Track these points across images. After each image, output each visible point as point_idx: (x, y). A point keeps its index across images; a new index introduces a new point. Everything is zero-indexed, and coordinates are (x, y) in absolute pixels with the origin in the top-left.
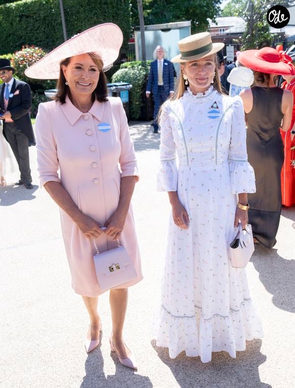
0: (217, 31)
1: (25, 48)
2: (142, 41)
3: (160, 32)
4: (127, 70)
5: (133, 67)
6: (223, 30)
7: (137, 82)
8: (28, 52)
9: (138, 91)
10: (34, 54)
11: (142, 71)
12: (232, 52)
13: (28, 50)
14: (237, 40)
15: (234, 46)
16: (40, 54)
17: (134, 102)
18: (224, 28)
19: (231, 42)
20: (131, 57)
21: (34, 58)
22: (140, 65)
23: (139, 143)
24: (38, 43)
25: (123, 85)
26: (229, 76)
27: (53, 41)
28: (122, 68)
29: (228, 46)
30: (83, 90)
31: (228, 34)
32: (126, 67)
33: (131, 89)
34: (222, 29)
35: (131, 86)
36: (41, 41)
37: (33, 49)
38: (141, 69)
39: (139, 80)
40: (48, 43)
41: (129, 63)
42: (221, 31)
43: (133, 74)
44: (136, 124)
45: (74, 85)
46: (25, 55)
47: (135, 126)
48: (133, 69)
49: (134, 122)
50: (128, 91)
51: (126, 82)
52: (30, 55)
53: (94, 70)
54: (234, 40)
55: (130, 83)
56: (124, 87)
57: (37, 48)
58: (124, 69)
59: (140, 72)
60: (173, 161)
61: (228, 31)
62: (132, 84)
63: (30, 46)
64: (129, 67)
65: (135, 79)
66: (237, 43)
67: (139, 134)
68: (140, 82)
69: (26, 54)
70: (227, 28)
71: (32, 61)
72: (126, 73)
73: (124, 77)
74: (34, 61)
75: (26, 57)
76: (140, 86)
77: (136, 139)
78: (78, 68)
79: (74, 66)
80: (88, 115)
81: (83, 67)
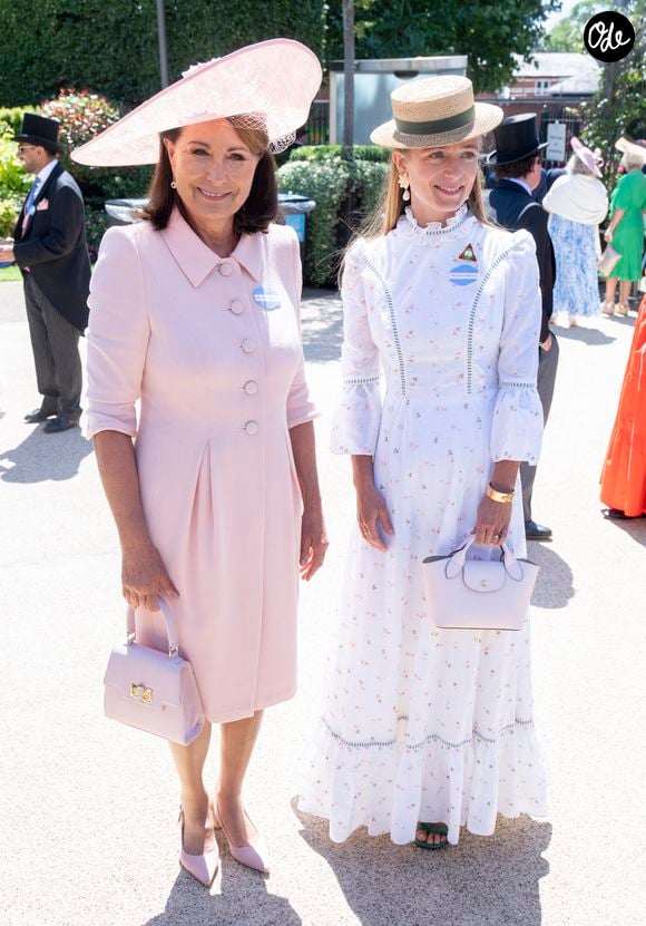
0: (531, 85)
1: (67, 94)
2: (346, 97)
3: (392, 78)
4: (305, 164)
5: (320, 159)
6: (546, 85)
7: (327, 195)
8: (72, 105)
9: (329, 217)
10: (87, 112)
11: (340, 171)
12: (560, 138)
13: (73, 99)
14: (574, 111)
15: (567, 123)
16: (101, 112)
17: (317, 245)
18: (549, 81)
19: (561, 115)
20: (317, 135)
21: (86, 121)
22: (337, 155)
23: (322, 343)
24: (99, 86)
25: (295, 201)
26: (549, 194)
27: (135, 83)
28: (294, 160)
29: (553, 122)
31: (555, 95)
32: (303, 158)
33: (311, 212)
34: (543, 81)
35: (312, 204)
36: (106, 81)
37: (86, 99)
38: (339, 166)
39: (332, 191)
40: (121, 86)
41: (313, 148)
42: (539, 85)
43: (319, 175)
44: (319, 296)
46: (65, 112)
47: (317, 301)
48: (322, 165)
49: (314, 291)
50: (303, 217)
51: (301, 193)
52: (77, 111)
53: (240, 158)
54: (568, 109)
55: (311, 196)
56: (293, 205)
57: (94, 97)
58: (298, 163)
59: (336, 173)
60: (371, 382)
61: (555, 89)
62: (315, 200)
63: (78, 89)
64: (313, 157)
65: (324, 188)
66: (576, 118)
67: (322, 320)
68: (334, 197)
69: (67, 109)
70: (556, 79)
71: (80, 126)
72: (304, 172)
73: (297, 181)
74: (84, 127)
75: (67, 117)
76: (334, 206)
77: (316, 332)
78: (196, 152)
79: (189, 147)
80: (231, 263)
81: (209, 152)
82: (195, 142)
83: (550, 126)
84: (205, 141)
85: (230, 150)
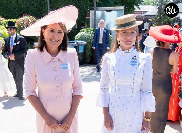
0: (140, 13)
1: (25, 16)
2: (94, 16)
3: (106, 12)
4: (84, 33)
5: (88, 32)
6: (143, 13)
7: (89, 41)
8: (26, 19)
9: (90, 46)
10: (30, 20)
11: (93, 35)
12: (147, 27)
13: (26, 17)
14: (151, 20)
15: (149, 23)
16: (33, 20)
17: (87, 53)
18: (144, 12)
19: (147, 21)
20: (87, 26)
21: (29, 22)
22: (92, 31)
23: (88, 77)
24: (33, 14)
25: (81, 42)
26: (145, 41)
27: (41, 13)
28: (81, 32)
29: (146, 23)
30: (54, 44)
31: (146, 16)
32: (83, 32)
33: (86, 45)
34: (142, 12)
35: (86, 43)
36: (34, 13)
37: (29, 17)
38: (92, 33)
39: (91, 40)
40: (38, 14)
41: (86, 29)
42: (142, 13)
43: (87, 36)
44: (87, 66)
45: (49, 41)
46: (24, 20)
47: (87, 67)
48: (88, 33)
49: (86, 65)
50: (83, 46)
51: (83, 40)
52: (27, 20)
53: (61, 33)
54: (149, 19)
55: (85, 41)
56: (81, 43)
57: (32, 16)
58: (82, 33)
59: (91, 35)
60: (107, 89)
61: (146, 14)
62: (87, 42)
63: (27, 15)
64: (86, 31)
65: (89, 39)
66: (151, 22)
67: (88, 72)
68: (91, 41)
69: (25, 20)
70: (146, 12)
71: (28, 24)
72: (83, 35)
73: (82, 37)
74: (29, 24)
75: (25, 21)
76: (91, 43)
77: (87, 75)
78: (51, 31)
79: (49, 30)
80: (55, 59)
81: (54, 31)
82: (51, 29)
83: (145, 24)
84: (54, 28)
85: (59, 31)
